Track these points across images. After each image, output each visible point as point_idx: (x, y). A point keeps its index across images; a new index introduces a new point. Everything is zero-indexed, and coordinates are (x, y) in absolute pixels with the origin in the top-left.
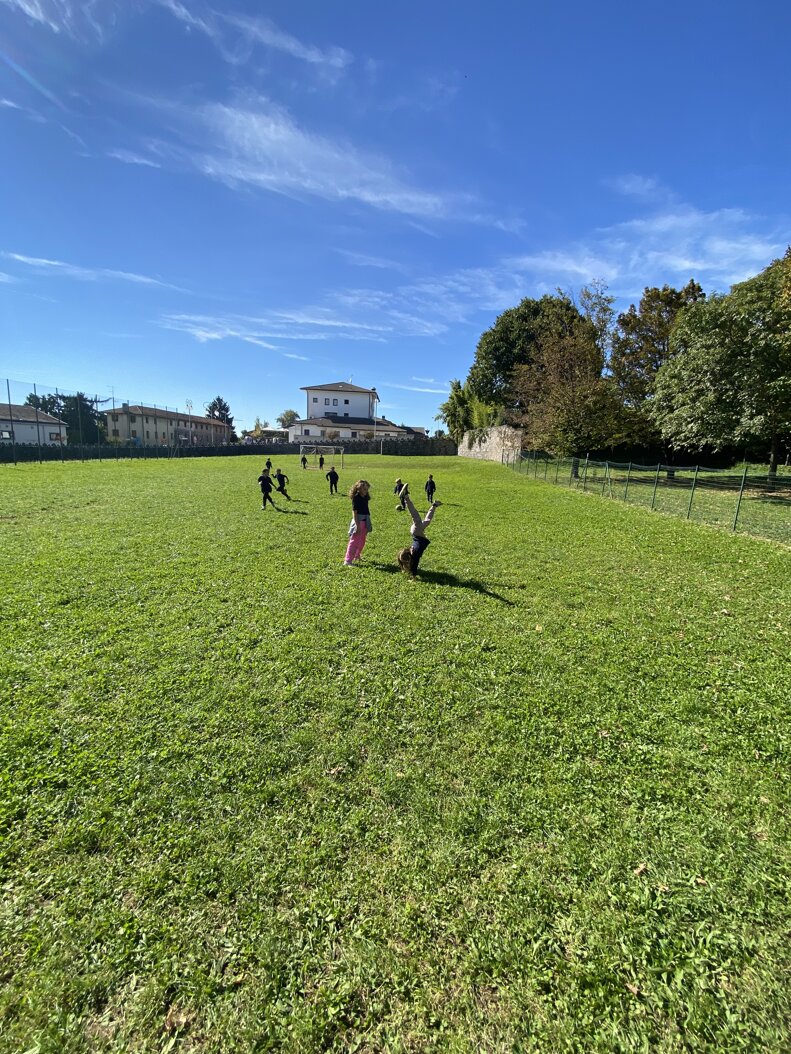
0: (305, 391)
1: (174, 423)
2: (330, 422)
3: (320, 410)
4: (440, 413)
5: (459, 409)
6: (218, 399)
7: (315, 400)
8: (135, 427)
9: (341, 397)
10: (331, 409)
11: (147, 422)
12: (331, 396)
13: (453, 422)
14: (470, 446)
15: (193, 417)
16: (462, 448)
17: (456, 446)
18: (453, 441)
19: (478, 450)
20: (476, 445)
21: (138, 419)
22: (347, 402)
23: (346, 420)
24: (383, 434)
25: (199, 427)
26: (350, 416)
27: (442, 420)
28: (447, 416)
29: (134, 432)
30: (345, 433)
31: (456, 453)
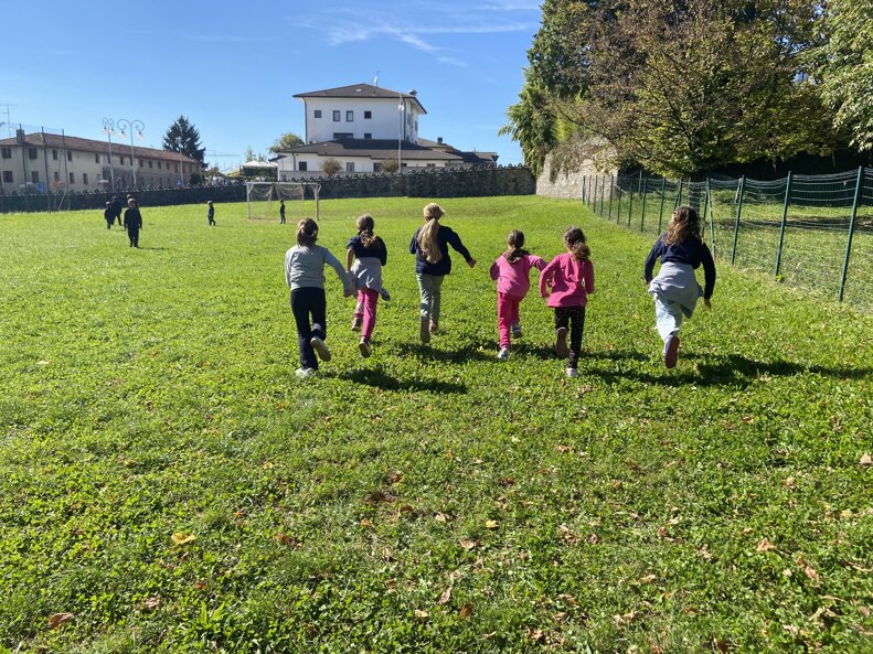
0: (301, 99)
1: (101, 158)
2: (340, 148)
3: (325, 129)
4: (509, 122)
5: (536, 114)
6: (181, 121)
7: (318, 114)
8: (34, 166)
9: (359, 107)
10: (343, 127)
11: (55, 157)
12: (343, 106)
13: (527, 137)
14: (553, 177)
15: (136, 149)
16: (543, 181)
17: (534, 179)
18: (529, 170)
19: (563, 183)
20: (561, 175)
21: (40, 153)
22: (368, 115)
23: (368, 144)
24: (423, 164)
25: (146, 165)
26: (373, 137)
27: (511, 135)
28: (520, 127)
29: (35, 174)
30: (364, 165)
31: (532, 191)
